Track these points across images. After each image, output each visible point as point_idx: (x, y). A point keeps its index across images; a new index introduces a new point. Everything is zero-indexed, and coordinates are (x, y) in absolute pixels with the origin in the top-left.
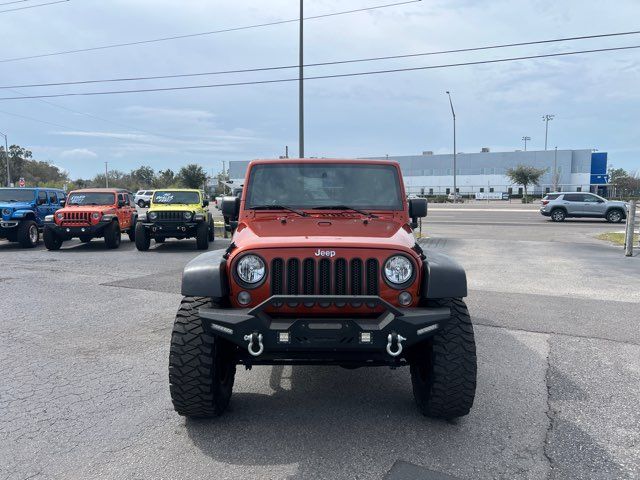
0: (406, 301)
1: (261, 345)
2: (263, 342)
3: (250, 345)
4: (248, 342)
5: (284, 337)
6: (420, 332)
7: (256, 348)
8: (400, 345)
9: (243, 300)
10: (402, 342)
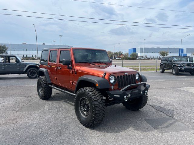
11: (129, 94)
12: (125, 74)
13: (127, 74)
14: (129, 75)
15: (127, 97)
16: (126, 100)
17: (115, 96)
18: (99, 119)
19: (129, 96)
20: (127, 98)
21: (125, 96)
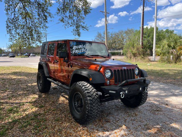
11: (126, 90)
12: (123, 68)
13: (125, 68)
14: (127, 70)
15: (123, 93)
16: (122, 96)
17: (110, 91)
18: (93, 117)
19: (126, 92)
20: (124, 95)
21: (122, 93)
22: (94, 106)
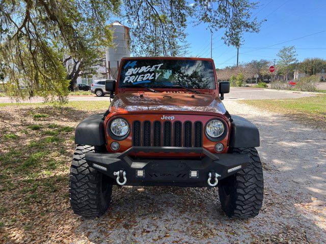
0: (220, 149)
1: (125, 178)
2: (127, 176)
3: (118, 178)
4: (116, 176)
5: (140, 173)
6: (229, 171)
7: (122, 180)
8: (217, 180)
9: (114, 147)
10: (218, 178)
11: (140, 169)
12: (164, 118)
13: (172, 118)
14: (178, 123)
15: (122, 175)
21: (118, 173)
22: (79, 188)
